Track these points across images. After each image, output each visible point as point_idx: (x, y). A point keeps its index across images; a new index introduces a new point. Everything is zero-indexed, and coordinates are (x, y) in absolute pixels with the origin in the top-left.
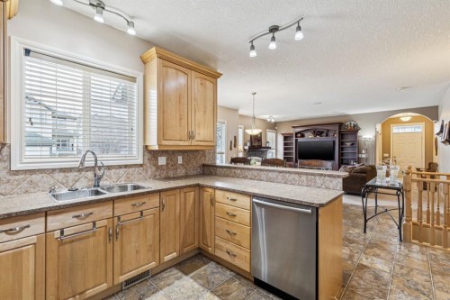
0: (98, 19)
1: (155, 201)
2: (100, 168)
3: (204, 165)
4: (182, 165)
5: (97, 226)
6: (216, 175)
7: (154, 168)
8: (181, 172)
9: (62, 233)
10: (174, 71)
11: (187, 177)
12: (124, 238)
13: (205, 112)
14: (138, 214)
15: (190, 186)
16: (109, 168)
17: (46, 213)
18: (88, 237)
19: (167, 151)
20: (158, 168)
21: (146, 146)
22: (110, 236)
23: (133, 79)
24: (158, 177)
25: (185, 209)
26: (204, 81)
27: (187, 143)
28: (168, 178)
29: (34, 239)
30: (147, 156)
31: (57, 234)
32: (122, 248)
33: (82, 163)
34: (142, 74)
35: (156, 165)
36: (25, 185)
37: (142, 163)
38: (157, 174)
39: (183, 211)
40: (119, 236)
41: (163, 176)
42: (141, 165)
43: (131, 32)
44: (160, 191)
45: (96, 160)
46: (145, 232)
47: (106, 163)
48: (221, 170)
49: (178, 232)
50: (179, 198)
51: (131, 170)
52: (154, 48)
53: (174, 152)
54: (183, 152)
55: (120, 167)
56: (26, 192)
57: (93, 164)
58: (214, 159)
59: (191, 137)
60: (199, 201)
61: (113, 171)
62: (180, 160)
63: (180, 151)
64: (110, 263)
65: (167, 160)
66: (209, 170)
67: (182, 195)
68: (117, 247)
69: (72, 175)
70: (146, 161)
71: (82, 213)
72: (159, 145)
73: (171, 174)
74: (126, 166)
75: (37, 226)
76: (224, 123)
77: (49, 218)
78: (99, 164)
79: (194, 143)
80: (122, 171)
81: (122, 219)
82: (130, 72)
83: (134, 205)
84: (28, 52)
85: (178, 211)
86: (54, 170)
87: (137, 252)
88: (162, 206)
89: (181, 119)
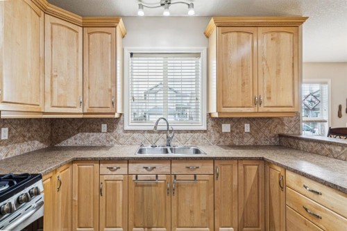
0: (167, 13)
1: (209, 168)
2: (171, 131)
3: (281, 136)
4: (250, 133)
5: (159, 179)
6: (298, 149)
7: (218, 135)
8: (249, 141)
9: (137, 177)
10: (235, 34)
11: (256, 147)
12: (180, 194)
13: (278, 72)
14: (192, 177)
15: (251, 159)
16: (179, 132)
17: (128, 161)
18: (151, 186)
19: (231, 119)
20: (222, 134)
21: (210, 114)
22: (168, 189)
23: (198, 55)
24: (221, 144)
25: (245, 184)
26: (276, 35)
27: (251, 110)
28: (232, 146)
29: (122, 177)
30: (211, 123)
31: (134, 177)
32: (178, 203)
33: (155, 127)
34: (206, 48)
35: (220, 132)
36: (130, 139)
37: (205, 129)
38: (221, 140)
39: (241, 186)
40: (176, 192)
41: (227, 143)
42: (205, 131)
43: (191, 12)
44: (214, 159)
45: (168, 126)
46: (199, 195)
47: (175, 128)
48: (306, 144)
49: (235, 206)
50: (236, 170)
51: (196, 135)
52: (212, 19)
53: (239, 119)
54: (250, 120)
55: (187, 131)
56: (131, 144)
57: (165, 128)
58: (298, 128)
59: (258, 102)
60: (263, 178)
61: (182, 134)
62: (247, 128)
63: (248, 119)
64: (168, 213)
65: (231, 127)
66: (289, 142)
67: (241, 167)
68: (174, 202)
69: (155, 135)
70: (210, 128)
71: (149, 165)
72: (219, 113)
73: (236, 142)
74: (192, 131)
75: (123, 169)
76: (326, 83)
77: (130, 165)
78: (170, 129)
79: (261, 109)
80: (189, 135)
81: (178, 177)
82: (194, 49)
83: (188, 168)
84: (132, 54)
85: (235, 183)
86: (144, 131)
87: (191, 212)
88: (215, 175)
89: (243, 84)
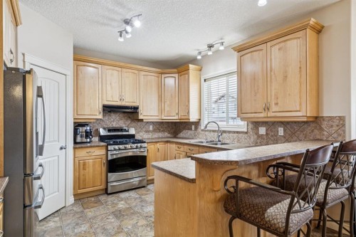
4: (284, 137)
7: (256, 137)
19: (266, 123)
20: (259, 136)
24: (259, 144)
27: (262, 115)
30: (250, 126)
35: (257, 134)
37: (246, 131)
38: (259, 141)
42: (246, 133)
45: (219, 127)
51: (240, 135)
53: (274, 123)
54: (284, 124)
55: (234, 132)
61: (231, 134)
62: (281, 131)
63: (282, 123)
65: (267, 130)
70: (250, 129)
74: (238, 132)
78: (221, 129)
79: (270, 114)
80: (236, 135)
84: (205, 80)
